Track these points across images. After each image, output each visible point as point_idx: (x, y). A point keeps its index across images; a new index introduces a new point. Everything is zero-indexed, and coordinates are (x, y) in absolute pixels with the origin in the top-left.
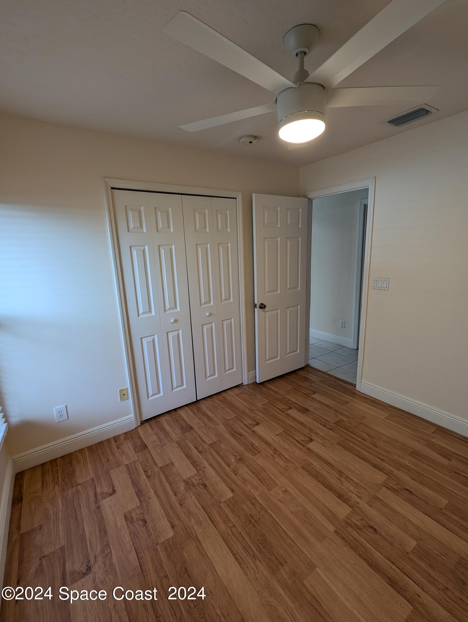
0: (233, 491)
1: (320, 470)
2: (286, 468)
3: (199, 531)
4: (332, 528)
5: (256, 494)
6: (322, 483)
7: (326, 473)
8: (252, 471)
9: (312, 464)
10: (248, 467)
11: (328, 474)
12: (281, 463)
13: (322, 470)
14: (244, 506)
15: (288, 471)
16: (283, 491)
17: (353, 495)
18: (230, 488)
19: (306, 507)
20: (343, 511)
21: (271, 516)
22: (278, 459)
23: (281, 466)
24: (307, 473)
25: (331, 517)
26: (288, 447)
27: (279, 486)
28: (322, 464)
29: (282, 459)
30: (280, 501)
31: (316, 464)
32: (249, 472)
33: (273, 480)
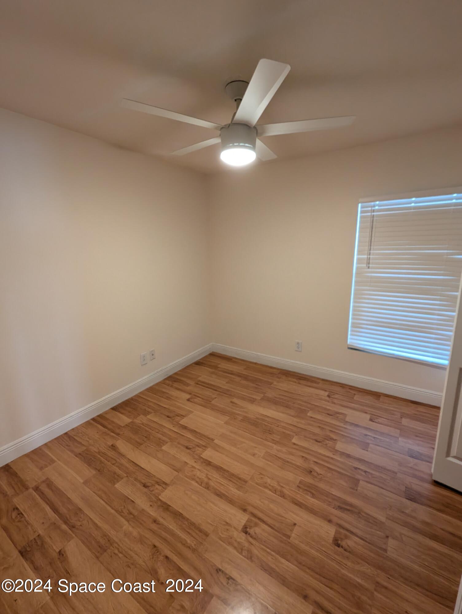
0: (294, 444)
1: (228, 484)
2: (262, 476)
3: (295, 419)
4: (216, 441)
5: (275, 447)
6: (225, 470)
7: (222, 481)
8: (291, 463)
9: (237, 489)
10: (298, 466)
11: (220, 482)
12: (269, 481)
13: (226, 484)
14: (279, 437)
15: (259, 473)
16: (256, 454)
17: (197, 467)
18: (297, 445)
19: (235, 449)
20: (208, 454)
21: (258, 437)
22: (275, 484)
23: (268, 477)
24: (240, 476)
25: (217, 448)
26: (272, 506)
27: (262, 458)
28: (227, 492)
29: (270, 485)
30: (256, 447)
31: (233, 491)
32: (294, 462)
33: (268, 461)
